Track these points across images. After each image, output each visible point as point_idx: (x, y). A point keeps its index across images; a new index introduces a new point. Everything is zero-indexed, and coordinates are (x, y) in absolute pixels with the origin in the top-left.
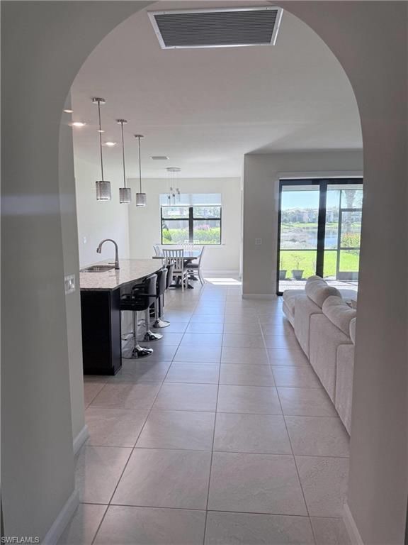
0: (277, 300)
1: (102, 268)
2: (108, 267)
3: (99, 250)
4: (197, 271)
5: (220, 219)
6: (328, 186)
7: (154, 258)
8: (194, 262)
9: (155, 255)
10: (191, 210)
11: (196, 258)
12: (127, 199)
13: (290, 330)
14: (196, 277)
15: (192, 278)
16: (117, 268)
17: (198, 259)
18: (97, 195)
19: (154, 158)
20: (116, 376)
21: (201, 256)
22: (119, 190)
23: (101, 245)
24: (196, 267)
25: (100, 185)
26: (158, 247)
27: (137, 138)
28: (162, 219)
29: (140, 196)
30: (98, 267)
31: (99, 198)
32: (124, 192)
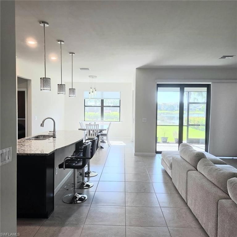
0: (155, 156)
1: (44, 137)
2: (49, 136)
3: (42, 125)
4: (106, 138)
5: (120, 107)
6: (185, 88)
7: (79, 129)
8: (104, 132)
9: (80, 128)
10: (102, 101)
11: (106, 130)
12: (63, 91)
13: (168, 178)
14: (106, 141)
15: (103, 142)
16: (54, 137)
17: (107, 130)
18: (41, 87)
19: (81, 69)
20: (49, 218)
21: (108, 129)
22: (57, 86)
23: (43, 122)
24: (105, 135)
25: (43, 80)
26: (82, 123)
27: (71, 54)
28: (85, 106)
29: (72, 90)
30: (41, 136)
31: (42, 89)
32: (61, 87)
